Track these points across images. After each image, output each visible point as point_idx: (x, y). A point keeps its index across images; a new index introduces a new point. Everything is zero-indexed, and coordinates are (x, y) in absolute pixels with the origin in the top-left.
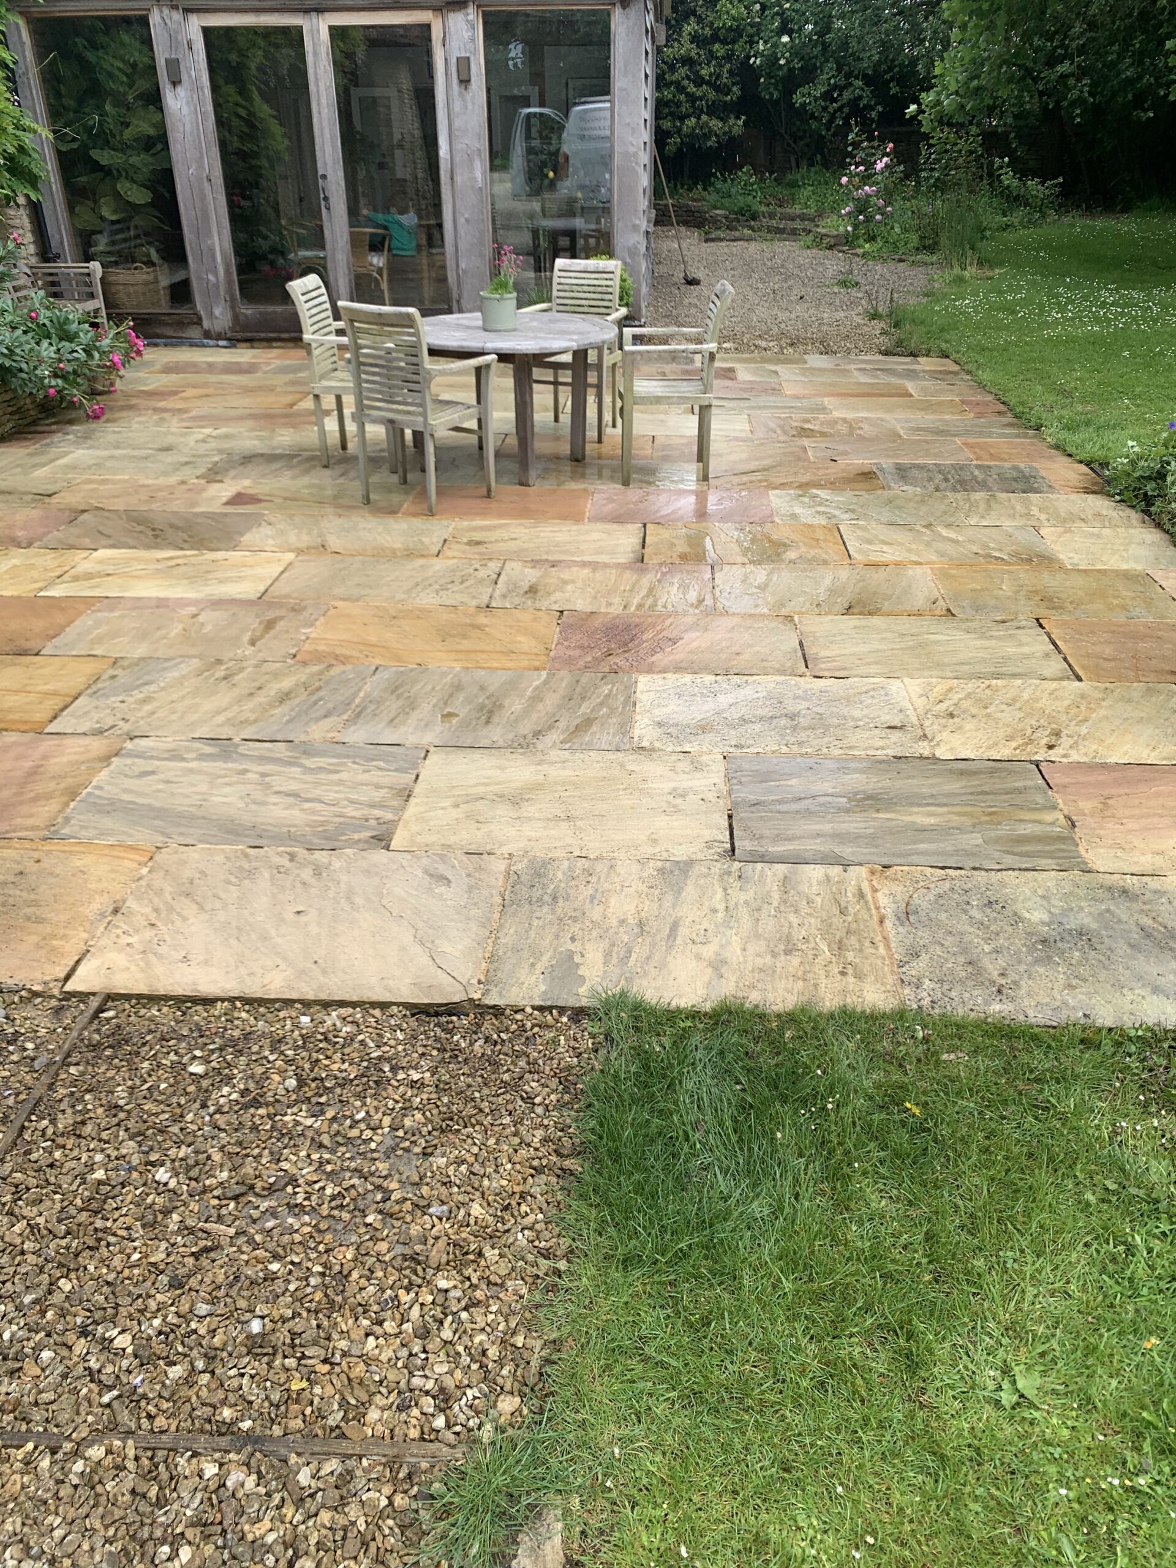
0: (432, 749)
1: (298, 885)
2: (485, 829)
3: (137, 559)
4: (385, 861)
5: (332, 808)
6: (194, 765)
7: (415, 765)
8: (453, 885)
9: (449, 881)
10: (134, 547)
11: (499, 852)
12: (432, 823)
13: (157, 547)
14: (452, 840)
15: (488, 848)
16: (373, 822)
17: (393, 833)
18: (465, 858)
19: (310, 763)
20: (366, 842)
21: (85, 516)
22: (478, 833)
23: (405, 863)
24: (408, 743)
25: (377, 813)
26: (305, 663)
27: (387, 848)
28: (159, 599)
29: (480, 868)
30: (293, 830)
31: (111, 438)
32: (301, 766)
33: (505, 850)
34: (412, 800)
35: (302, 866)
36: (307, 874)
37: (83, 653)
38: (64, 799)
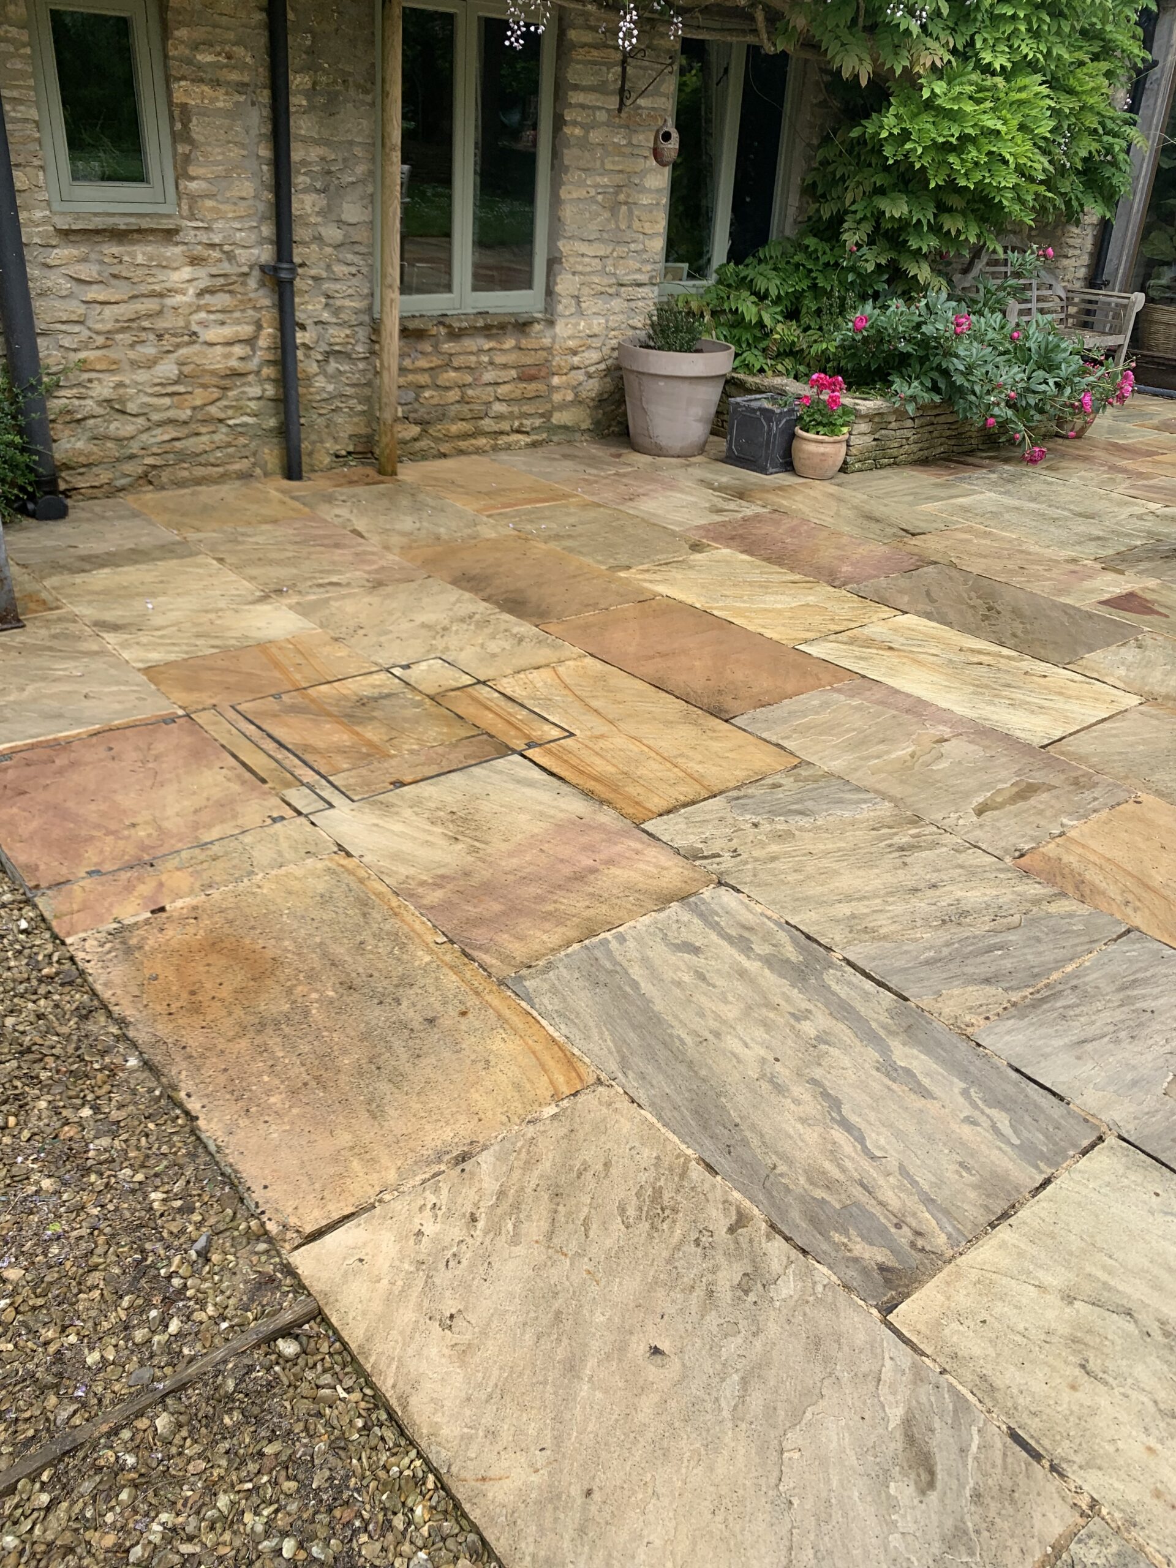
0: (1111, 1140)
1: (700, 1292)
2: (1089, 1394)
3: (939, 640)
4: (860, 1338)
5: (866, 1164)
6: (753, 966)
7: (1056, 1157)
8: (933, 1496)
9: (931, 1485)
10: (949, 624)
11: (1076, 1477)
12: (999, 1308)
13: (974, 632)
14: (1009, 1377)
15: (1063, 1450)
16: (904, 1236)
17: (921, 1283)
18: (1000, 1441)
19: (905, 1055)
20: (865, 1272)
21: (930, 569)
22: (1066, 1396)
23: (887, 1374)
24: (1077, 1103)
25: (927, 1219)
26: (1027, 873)
27: (887, 1309)
28: (919, 700)
29: (1010, 1495)
30: (782, 1168)
31: (1035, 487)
32: (885, 1051)
33: (1092, 1483)
34: (1003, 1232)
35: (735, 1253)
36: (729, 1275)
37: (774, 739)
38: (572, 934)
